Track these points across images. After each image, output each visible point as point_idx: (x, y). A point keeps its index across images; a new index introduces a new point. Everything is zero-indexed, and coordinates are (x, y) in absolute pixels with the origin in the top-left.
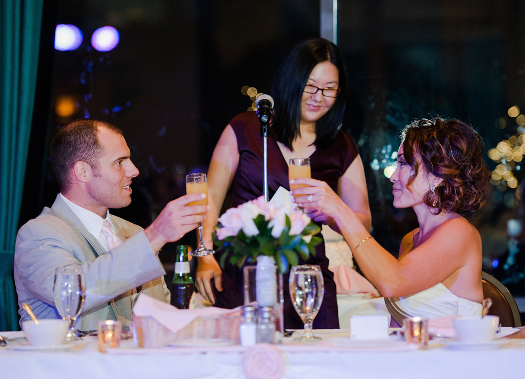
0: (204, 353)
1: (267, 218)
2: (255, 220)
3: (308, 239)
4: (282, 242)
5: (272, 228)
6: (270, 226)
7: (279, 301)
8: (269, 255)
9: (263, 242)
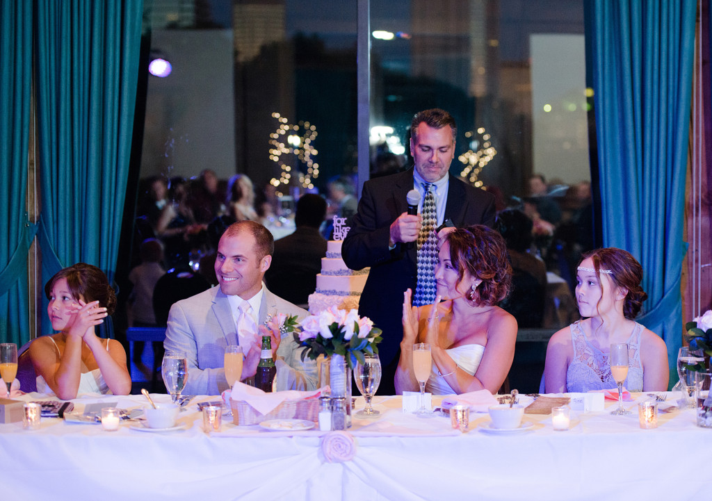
0: (291, 437)
1: (340, 324)
2: (329, 327)
3: (371, 340)
4: (351, 344)
5: (345, 332)
6: (343, 331)
7: (348, 390)
8: (342, 355)
9: (336, 344)
